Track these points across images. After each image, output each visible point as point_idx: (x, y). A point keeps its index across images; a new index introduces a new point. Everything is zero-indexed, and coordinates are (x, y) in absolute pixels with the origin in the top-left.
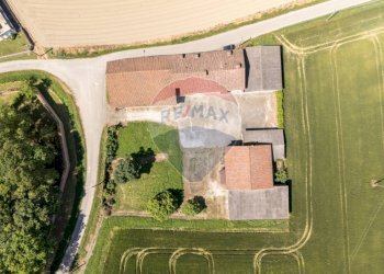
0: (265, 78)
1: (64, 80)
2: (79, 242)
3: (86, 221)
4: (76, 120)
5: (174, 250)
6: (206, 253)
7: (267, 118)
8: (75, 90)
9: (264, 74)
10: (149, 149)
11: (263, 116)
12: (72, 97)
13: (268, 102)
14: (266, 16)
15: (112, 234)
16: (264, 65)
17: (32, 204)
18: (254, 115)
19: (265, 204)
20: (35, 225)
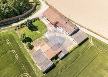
0: (77, 37)
1: (42, 6)
2: (4, 28)
3: (10, 26)
4: (34, 12)
5: (13, 50)
6: (17, 58)
7: (68, 48)
8: (41, 9)
9: (78, 37)
10: (38, 28)
11: (68, 47)
12: (39, 9)
13: (73, 45)
14: (92, 31)
15: (10, 33)
16: (80, 35)
17: (8, 6)
18: (66, 44)
19: (43, 61)
20: (3, 10)
